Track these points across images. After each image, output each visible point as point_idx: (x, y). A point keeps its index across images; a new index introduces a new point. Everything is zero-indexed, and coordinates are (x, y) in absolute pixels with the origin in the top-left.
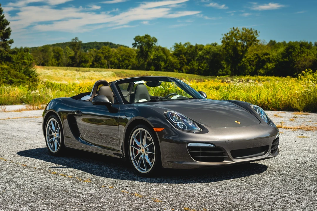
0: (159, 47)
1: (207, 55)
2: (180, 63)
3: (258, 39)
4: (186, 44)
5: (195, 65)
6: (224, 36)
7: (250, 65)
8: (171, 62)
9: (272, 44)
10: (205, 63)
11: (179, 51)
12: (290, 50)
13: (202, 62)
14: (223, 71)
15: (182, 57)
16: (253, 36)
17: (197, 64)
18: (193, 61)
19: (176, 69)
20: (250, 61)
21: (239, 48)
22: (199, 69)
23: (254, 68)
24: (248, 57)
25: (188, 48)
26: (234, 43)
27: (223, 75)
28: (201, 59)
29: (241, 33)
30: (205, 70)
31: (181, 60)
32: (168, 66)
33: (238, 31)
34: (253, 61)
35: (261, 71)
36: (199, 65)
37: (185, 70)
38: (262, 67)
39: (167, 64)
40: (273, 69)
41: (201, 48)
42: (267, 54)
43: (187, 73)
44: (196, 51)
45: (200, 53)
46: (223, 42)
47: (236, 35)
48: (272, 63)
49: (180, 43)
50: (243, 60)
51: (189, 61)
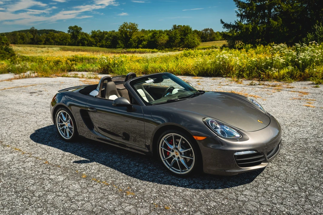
0: (83, 32)
1: (110, 37)
2: (95, 42)
3: (138, 28)
4: (98, 31)
5: (104, 42)
6: (120, 27)
7: (134, 43)
8: (90, 41)
9: (143, 31)
10: (109, 42)
11: (95, 35)
12: (155, 35)
13: (107, 41)
14: (119, 46)
15: (96, 38)
16: (135, 27)
17: (105, 42)
18: (102, 41)
19: (94, 45)
20: (134, 41)
21: (128, 34)
22: (106, 45)
23: (136, 44)
24: (133, 39)
25: (99, 33)
26: (126, 31)
27: (119, 48)
28: (107, 39)
29: (129, 25)
30: (109, 45)
31: (96, 40)
32: (89, 43)
33: (127, 24)
34: (136, 40)
35: (141, 46)
36: (106, 43)
37: (99, 45)
38: (141, 44)
39: (88, 42)
40: (146, 44)
41: (106, 33)
42: (143, 37)
43: (100, 47)
44: (104, 35)
45: (106, 36)
46: (119, 30)
47: (126, 26)
48: (146, 41)
49: (95, 31)
50: (131, 40)
51: (100, 40)
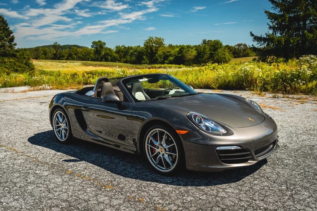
0: (107, 48)
1: (135, 52)
2: (119, 57)
3: (164, 43)
4: (122, 46)
5: (128, 58)
6: (145, 41)
7: (160, 58)
8: (114, 56)
9: (170, 46)
10: (134, 57)
11: (119, 50)
12: (182, 50)
13: (132, 57)
14: (144, 62)
15: (120, 54)
16: (162, 42)
17: (129, 58)
18: (127, 56)
19: (118, 60)
20: (160, 56)
21: (154, 49)
22: (130, 61)
23: (162, 60)
24: (159, 54)
25: (123, 48)
26: (151, 45)
27: (144, 64)
28: (132, 54)
29: (154, 40)
30: (134, 61)
31: (120, 55)
32: (112, 59)
33: (153, 38)
34: (162, 56)
35: (166, 61)
36: (130, 58)
37: (123, 61)
38: (167, 59)
39: (112, 58)
40: (173, 60)
41: (131, 48)
42: (169, 52)
43: (124, 63)
44: (128, 50)
45: (131, 51)
46: (144, 45)
47: (152, 41)
48: (172, 57)
49: (119, 46)
50: (156, 55)
51: (125, 56)
